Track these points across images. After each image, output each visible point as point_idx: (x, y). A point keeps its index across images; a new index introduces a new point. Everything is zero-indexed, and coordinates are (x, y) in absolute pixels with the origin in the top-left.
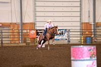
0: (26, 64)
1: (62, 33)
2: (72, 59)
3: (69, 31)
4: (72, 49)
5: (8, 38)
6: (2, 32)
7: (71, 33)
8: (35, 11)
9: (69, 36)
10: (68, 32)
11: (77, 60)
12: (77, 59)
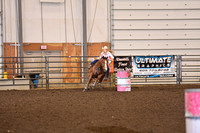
0: (95, 123)
1: (166, 63)
2: (187, 115)
3: (180, 59)
4: (186, 94)
5: (59, 72)
6: (47, 62)
7: (183, 63)
8: (111, 19)
9: (179, 69)
10: (177, 60)
11: (196, 118)
12: (197, 115)
